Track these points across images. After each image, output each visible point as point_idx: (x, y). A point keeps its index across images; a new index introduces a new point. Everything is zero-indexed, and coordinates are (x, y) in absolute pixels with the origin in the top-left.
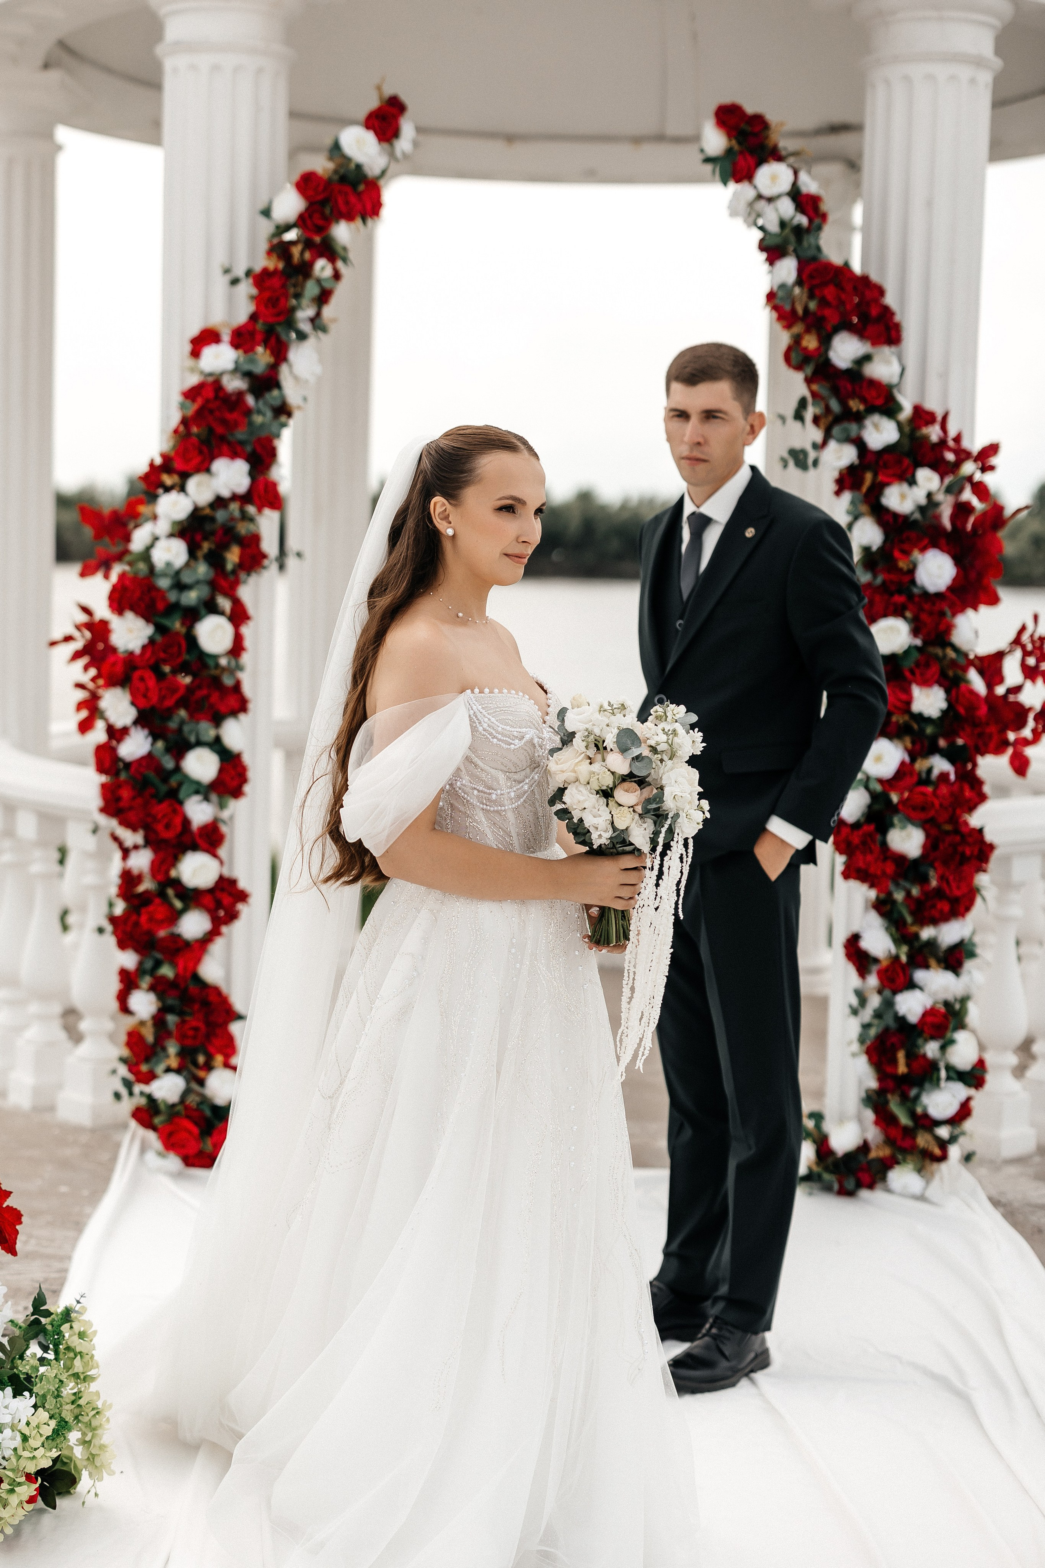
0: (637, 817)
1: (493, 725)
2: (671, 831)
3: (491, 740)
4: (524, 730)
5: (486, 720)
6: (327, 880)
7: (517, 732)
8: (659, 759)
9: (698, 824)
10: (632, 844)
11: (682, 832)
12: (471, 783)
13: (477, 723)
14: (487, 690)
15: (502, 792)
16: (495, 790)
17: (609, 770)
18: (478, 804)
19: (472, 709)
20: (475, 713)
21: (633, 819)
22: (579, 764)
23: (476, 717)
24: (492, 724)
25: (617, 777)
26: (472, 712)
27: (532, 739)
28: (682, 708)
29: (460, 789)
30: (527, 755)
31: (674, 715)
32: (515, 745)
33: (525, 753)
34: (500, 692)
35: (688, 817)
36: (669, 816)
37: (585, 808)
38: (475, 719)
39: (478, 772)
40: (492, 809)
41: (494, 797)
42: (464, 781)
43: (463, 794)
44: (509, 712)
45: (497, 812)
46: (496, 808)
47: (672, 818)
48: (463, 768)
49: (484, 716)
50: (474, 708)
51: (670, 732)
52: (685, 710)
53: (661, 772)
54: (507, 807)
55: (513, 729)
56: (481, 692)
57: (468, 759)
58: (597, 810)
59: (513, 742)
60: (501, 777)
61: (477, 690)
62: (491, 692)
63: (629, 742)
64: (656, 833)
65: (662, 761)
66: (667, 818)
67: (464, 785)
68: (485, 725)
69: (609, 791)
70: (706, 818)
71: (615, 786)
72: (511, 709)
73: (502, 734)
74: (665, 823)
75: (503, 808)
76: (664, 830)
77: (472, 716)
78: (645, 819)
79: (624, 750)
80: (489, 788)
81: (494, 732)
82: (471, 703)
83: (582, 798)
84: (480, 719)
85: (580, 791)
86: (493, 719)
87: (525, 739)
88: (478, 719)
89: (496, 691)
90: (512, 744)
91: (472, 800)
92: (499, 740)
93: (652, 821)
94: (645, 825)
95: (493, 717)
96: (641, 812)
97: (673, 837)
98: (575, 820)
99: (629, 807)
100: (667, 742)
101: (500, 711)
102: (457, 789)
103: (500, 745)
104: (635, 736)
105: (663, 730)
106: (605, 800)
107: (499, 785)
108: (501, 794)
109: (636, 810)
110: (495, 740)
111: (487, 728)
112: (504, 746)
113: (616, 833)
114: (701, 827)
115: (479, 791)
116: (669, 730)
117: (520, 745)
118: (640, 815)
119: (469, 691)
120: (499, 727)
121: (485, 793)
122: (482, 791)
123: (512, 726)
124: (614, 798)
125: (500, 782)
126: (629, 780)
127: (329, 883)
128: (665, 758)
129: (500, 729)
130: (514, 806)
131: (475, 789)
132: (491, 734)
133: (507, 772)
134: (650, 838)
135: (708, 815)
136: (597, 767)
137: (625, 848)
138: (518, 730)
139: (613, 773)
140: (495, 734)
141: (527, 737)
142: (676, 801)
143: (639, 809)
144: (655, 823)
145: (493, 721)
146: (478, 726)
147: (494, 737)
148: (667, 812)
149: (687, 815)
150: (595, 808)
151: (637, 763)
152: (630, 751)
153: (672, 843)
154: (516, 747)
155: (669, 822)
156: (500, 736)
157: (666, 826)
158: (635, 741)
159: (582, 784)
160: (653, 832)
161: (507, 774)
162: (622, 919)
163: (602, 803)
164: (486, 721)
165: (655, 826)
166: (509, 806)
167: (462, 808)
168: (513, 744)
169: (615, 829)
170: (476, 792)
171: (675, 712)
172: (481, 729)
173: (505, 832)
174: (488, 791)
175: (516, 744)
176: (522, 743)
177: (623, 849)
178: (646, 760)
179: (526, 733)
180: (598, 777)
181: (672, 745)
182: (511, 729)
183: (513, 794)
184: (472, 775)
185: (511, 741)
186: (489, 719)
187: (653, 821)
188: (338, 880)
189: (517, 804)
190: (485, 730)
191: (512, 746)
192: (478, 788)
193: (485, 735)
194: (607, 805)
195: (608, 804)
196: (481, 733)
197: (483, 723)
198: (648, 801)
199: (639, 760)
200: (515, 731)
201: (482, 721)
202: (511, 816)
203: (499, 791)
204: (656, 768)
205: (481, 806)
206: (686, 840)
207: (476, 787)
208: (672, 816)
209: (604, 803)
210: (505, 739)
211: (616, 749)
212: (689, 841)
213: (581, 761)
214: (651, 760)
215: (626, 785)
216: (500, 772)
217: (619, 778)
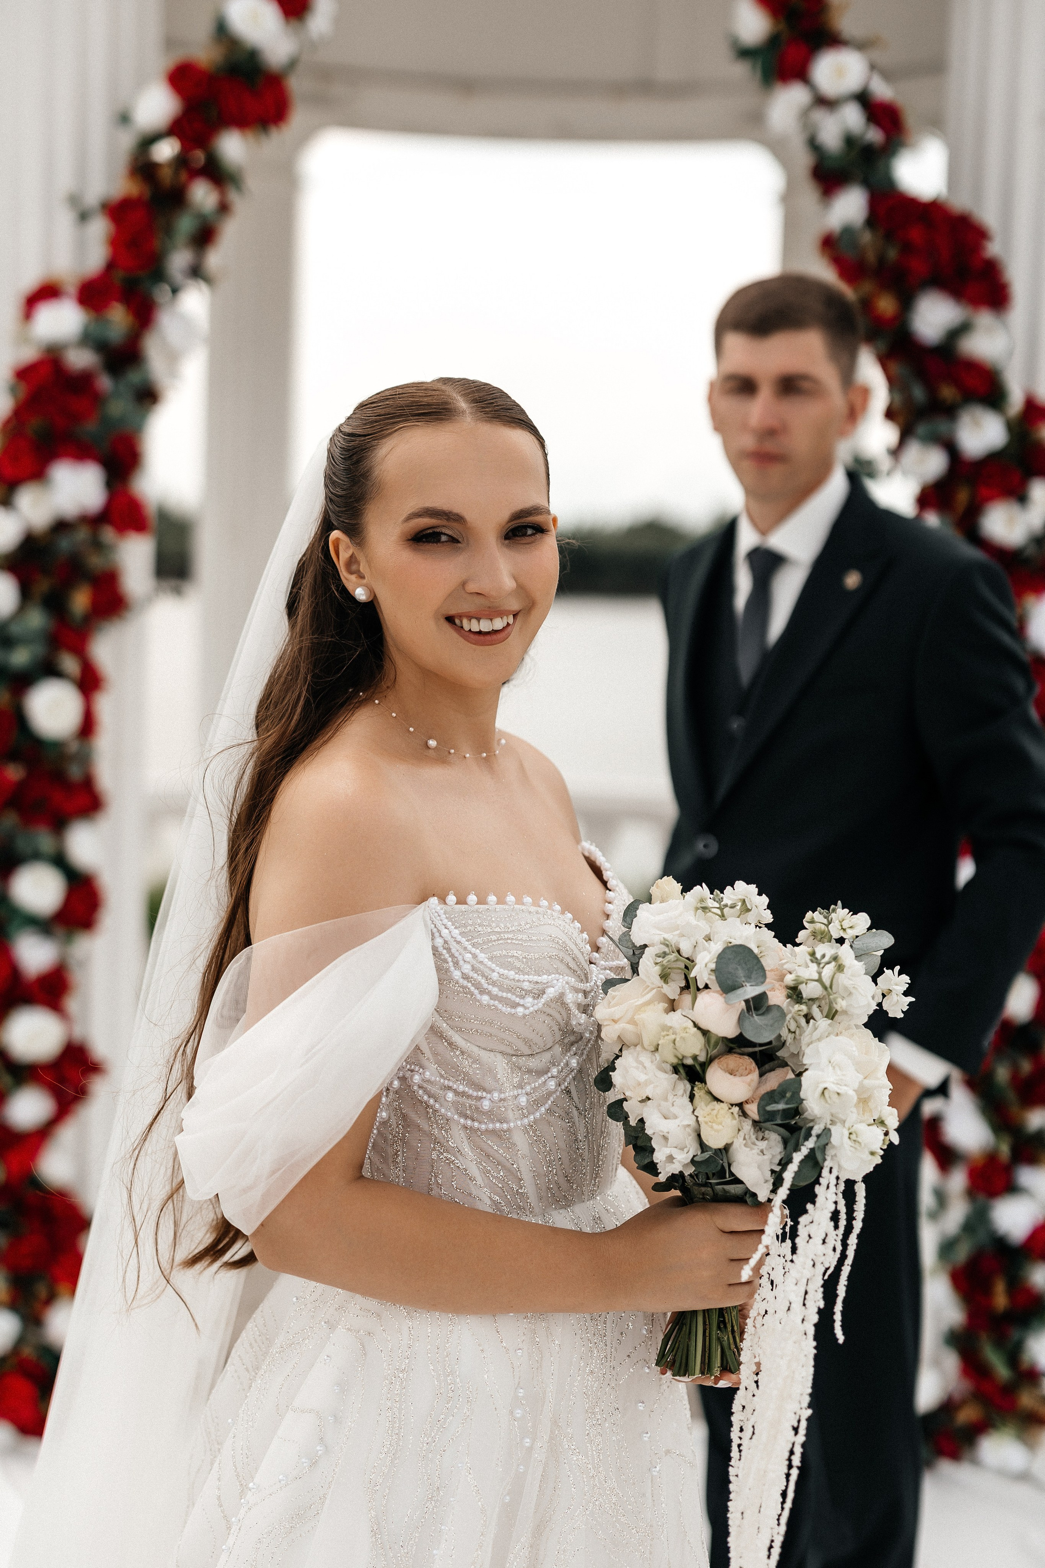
0: (747, 1125)
1: (482, 967)
2: (814, 1162)
3: (479, 997)
4: (544, 978)
5: (468, 956)
6: (194, 1260)
7: (530, 982)
8: (803, 1014)
9: (872, 1153)
10: (738, 1181)
11: (840, 1167)
12: (442, 1076)
13: (451, 964)
14: (472, 898)
15: (502, 1096)
16: (489, 1092)
17: (695, 1025)
18: (456, 1117)
19: (441, 936)
20: (446, 942)
21: (739, 1130)
22: (643, 1009)
23: (449, 950)
24: (478, 965)
25: (713, 1041)
26: (439, 942)
27: (562, 995)
28: (863, 920)
29: (420, 1087)
30: (553, 1024)
31: (844, 930)
32: (526, 1008)
33: (548, 1020)
34: (501, 901)
35: (853, 1137)
36: (814, 1132)
37: (649, 1099)
38: (447, 956)
39: (455, 1057)
40: (483, 1127)
41: (486, 1105)
42: (428, 1073)
43: (426, 1098)
44: (517, 942)
45: (494, 1132)
46: (491, 1126)
47: (818, 1136)
48: (425, 1048)
49: (465, 949)
50: (445, 932)
51: (826, 959)
52: (868, 922)
53: (805, 1039)
54: (512, 1124)
55: (522, 977)
56: (461, 901)
57: (434, 1031)
58: (670, 1104)
59: (522, 1002)
60: (500, 1065)
61: (451, 898)
62: (482, 901)
63: (741, 973)
64: (784, 1163)
65: (808, 1018)
66: (808, 1136)
67: (428, 1081)
68: (467, 968)
69: (698, 1068)
70: (891, 1144)
71: (710, 1060)
72: (520, 937)
73: (501, 988)
74: (803, 1145)
75: (505, 1126)
76: (798, 1157)
77: (441, 949)
78: (767, 1132)
79: (728, 987)
80: (479, 1087)
81: (483, 981)
82: (439, 924)
83: (642, 1078)
84: (457, 954)
85: (642, 1063)
86: (482, 956)
87: (545, 996)
88: (452, 956)
89: (492, 898)
90: (518, 1005)
91: (443, 1111)
92: (493, 997)
93: (779, 1138)
94: (763, 1145)
95: (482, 951)
96: (756, 1117)
97: (820, 1175)
98: (633, 1122)
99: (732, 1105)
100: (820, 980)
101: (498, 940)
102: (415, 1088)
103: (496, 1009)
104: (755, 961)
105: (813, 954)
106: (689, 1086)
107: (497, 1081)
108: (501, 1100)
109: (749, 1112)
110: (485, 999)
111: (472, 974)
112: (504, 1009)
113: (707, 1155)
114: (879, 1161)
115: (456, 1093)
116: (824, 956)
117: (536, 1008)
118: (755, 1123)
119: (434, 900)
120: (493, 971)
121: (469, 1097)
122: (463, 1094)
123: (519, 971)
124: (706, 1083)
125: (499, 1076)
126: (738, 1050)
127: (199, 1267)
128: (815, 1011)
129: (495, 976)
130: (526, 1121)
131: (450, 1088)
132: (478, 986)
133: (513, 1055)
134: (773, 1171)
135: (895, 1139)
136: (676, 1019)
137: (727, 1187)
138: (531, 978)
139: (705, 1033)
140: (486, 986)
141: (551, 992)
142: (826, 1102)
143: (753, 1110)
144: (785, 1142)
145: (481, 960)
146: (452, 969)
147: (483, 992)
148: (811, 1124)
149: (850, 1134)
150: (666, 1099)
151: (756, 1018)
152: (740, 991)
153: (818, 1189)
154: (527, 1012)
155: (810, 1143)
156: (495, 990)
157: (804, 1151)
158: (755, 972)
159: (647, 1050)
160: (781, 1160)
161: (514, 1059)
162: (719, 1328)
163: (681, 1092)
164: (468, 960)
165: (785, 1148)
166: (515, 1123)
167: (424, 1125)
168: (523, 1005)
169: (703, 1146)
170: (450, 1096)
171: (846, 924)
172: (457, 974)
173: (509, 1171)
174: (475, 1094)
175: (528, 1005)
176: (540, 1005)
177: (724, 1189)
178: (774, 1013)
179: (548, 985)
180: (673, 1037)
181: (831, 987)
182: (517, 977)
183: (523, 1100)
184: (441, 1063)
185: (517, 1000)
186: (475, 956)
187: (782, 1138)
188: (214, 1261)
189: (532, 1117)
190: (465, 977)
191: (520, 1010)
192: (455, 1087)
193: (466, 987)
194: (692, 1097)
195: (694, 1095)
196: (457, 983)
197: (461, 963)
198: (771, 1097)
199: (761, 1012)
200: (527, 981)
201: (460, 958)
202: (521, 1141)
203: (496, 1095)
204: (797, 1033)
205: (462, 1121)
206: (850, 1184)
207: (451, 1084)
208: (819, 1132)
209: (685, 1091)
210: (504, 995)
211: (714, 986)
212: (856, 1187)
213: (648, 1003)
214: (783, 1015)
215: (732, 1060)
216: (499, 1056)
217: (716, 1044)
